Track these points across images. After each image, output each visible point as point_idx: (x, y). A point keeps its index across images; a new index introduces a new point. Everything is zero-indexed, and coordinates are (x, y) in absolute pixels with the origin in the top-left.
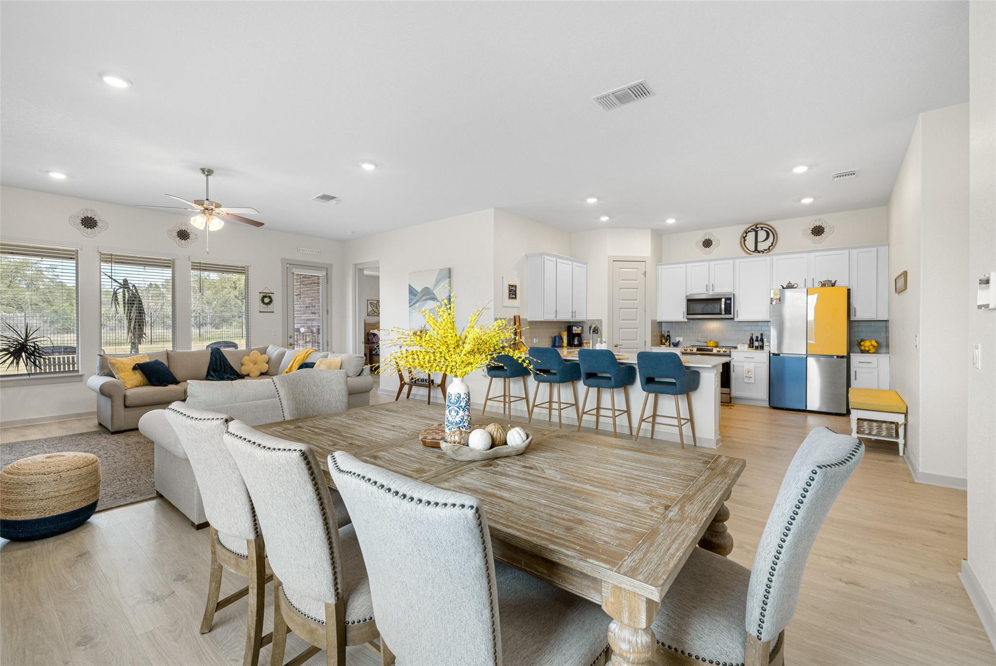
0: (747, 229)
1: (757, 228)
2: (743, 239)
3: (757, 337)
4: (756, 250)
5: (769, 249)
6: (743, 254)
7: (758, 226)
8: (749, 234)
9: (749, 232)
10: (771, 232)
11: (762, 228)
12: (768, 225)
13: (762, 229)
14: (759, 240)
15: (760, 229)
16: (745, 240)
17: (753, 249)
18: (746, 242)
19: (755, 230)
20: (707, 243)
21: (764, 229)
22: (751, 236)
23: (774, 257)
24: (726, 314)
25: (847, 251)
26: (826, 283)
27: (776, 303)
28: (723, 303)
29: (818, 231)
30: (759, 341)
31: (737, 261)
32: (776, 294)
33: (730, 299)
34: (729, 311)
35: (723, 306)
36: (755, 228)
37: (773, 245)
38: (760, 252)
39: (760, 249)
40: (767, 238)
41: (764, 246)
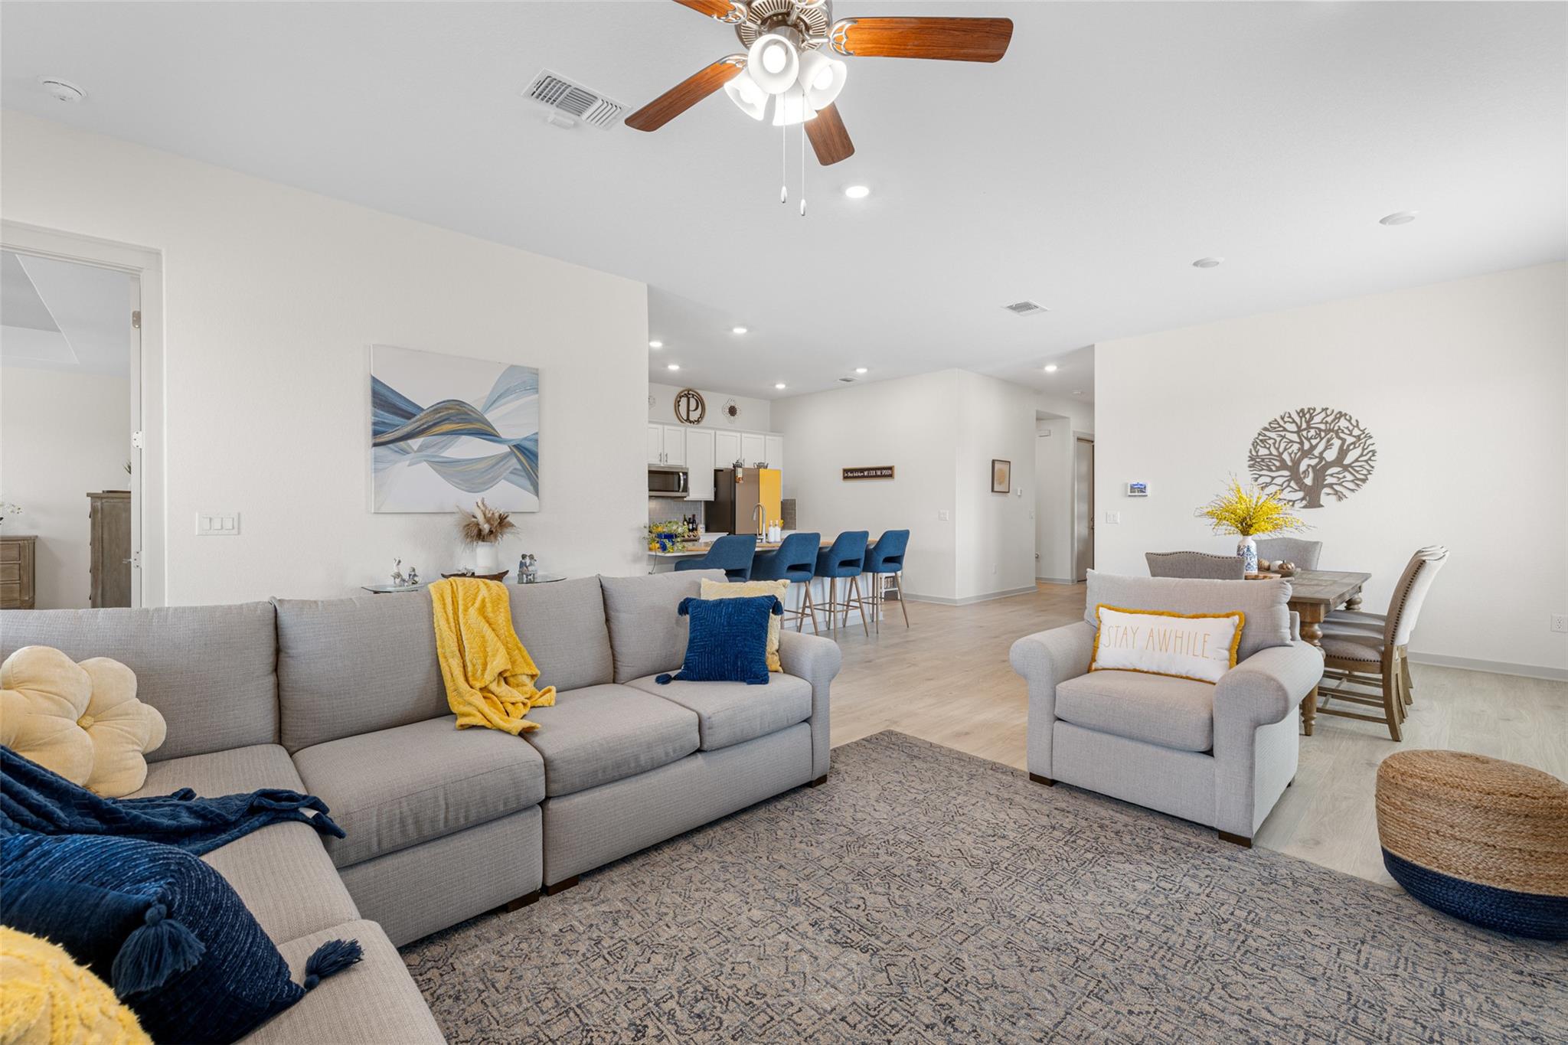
0: (682, 392)
1: (690, 394)
2: (677, 404)
4: (688, 420)
6: (681, 423)
7: (690, 392)
8: (683, 399)
9: (683, 396)
10: (700, 402)
11: (693, 395)
12: (698, 394)
13: (693, 397)
14: (691, 408)
15: (691, 396)
16: (679, 405)
17: (685, 418)
18: (680, 407)
19: (687, 396)
21: (695, 397)
22: (684, 400)
23: (718, 432)
24: (683, 491)
25: (763, 437)
26: (761, 466)
27: (741, 482)
28: (682, 478)
29: (732, 411)
30: (693, 523)
31: (688, 429)
32: (740, 473)
33: (685, 474)
34: (686, 489)
35: (682, 482)
36: (687, 394)
37: (701, 417)
38: (690, 422)
39: (691, 419)
40: (697, 408)
41: (694, 416)
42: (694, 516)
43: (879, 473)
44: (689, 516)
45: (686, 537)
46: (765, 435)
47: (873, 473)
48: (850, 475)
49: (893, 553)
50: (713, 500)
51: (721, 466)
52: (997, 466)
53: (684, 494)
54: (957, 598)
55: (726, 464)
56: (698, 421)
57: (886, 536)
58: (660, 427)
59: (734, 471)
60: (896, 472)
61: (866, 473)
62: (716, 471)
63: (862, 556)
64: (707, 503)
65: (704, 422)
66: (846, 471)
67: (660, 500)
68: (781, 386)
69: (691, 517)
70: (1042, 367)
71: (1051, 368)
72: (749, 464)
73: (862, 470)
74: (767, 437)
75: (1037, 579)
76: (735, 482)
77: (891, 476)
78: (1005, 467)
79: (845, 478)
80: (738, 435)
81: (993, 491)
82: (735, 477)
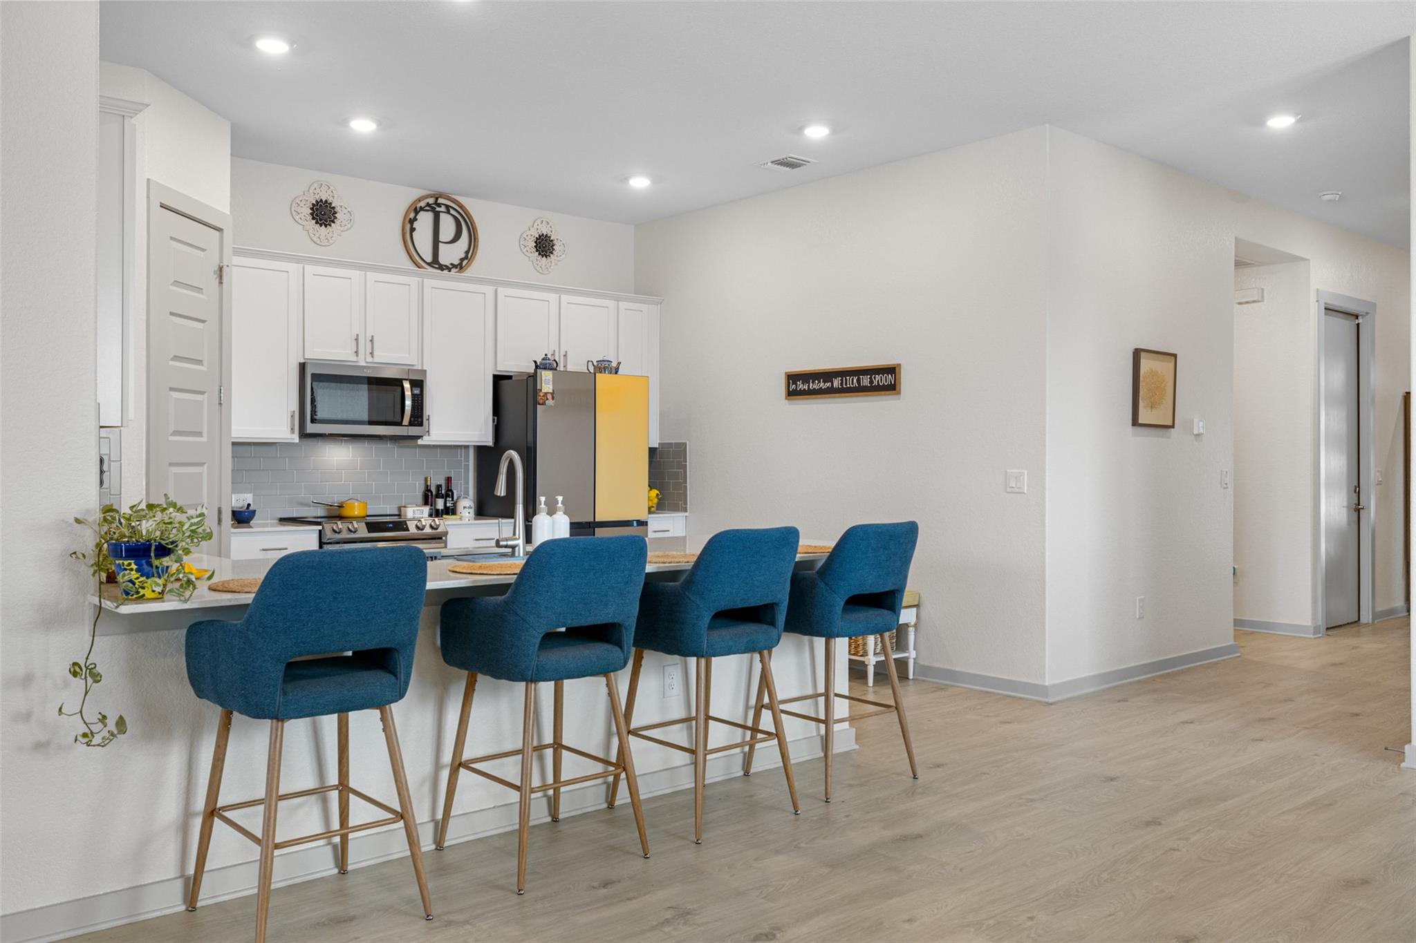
0: (419, 200)
1: (439, 205)
2: (408, 227)
3: (439, 487)
4: (435, 263)
5: (461, 264)
6: (409, 265)
7: (440, 201)
8: (422, 215)
9: (422, 209)
10: (465, 224)
11: (447, 207)
12: (461, 206)
13: (448, 212)
14: (443, 237)
15: (443, 209)
16: (413, 230)
17: (429, 259)
18: (414, 234)
19: (433, 210)
20: (323, 213)
21: (452, 211)
22: (425, 219)
23: (500, 290)
24: (411, 424)
25: (611, 303)
26: (604, 367)
27: (550, 402)
28: (408, 393)
29: (544, 246)
30: (445, 497)
31: (428, 283)
32: (547, 382)
33: (418, 384)
34: (418, 418)
35: (408, 403)
36: (435, 205)
37: (468, 257)
38: (442, 267)
39: (443, 260)
40: (457, 236)
41: (450, 254)
42: (449, 480)
43: (865, 381)
44: (437, 480)
45: (428, 530)
46: (618, 299)
47: (852, 382)
48: (801, 386)
49: (872, 583)
50: (491, 444)
51: (506, 367)
52: (1146, 364)
53: (414, 431)
54: (1047, 684)
55: (517, 363)
56: (460, 267)
57: (854, 539)
58: (355, 274)
59: (532, 379)
60: (907, 380)
61: (836, 383)
62: (498, 379)
63: (782, 596)
64: (481, 450)
65: (473, 270)
66: (792, 378)
67: (366, 445)
68: (640, 183)
69: (443, 482)
70: (1258, 120)
71: (1281, 122)
72: (576, 363)
73: (827, 376)
74: (623, 305)
75: (1237, 623)
76: (536, 403)
77: (892, 388)
78: (1164, 367)
79: (792, 394)
80: (553, 297)
81: (1135, 422)
82: (536, 391)
